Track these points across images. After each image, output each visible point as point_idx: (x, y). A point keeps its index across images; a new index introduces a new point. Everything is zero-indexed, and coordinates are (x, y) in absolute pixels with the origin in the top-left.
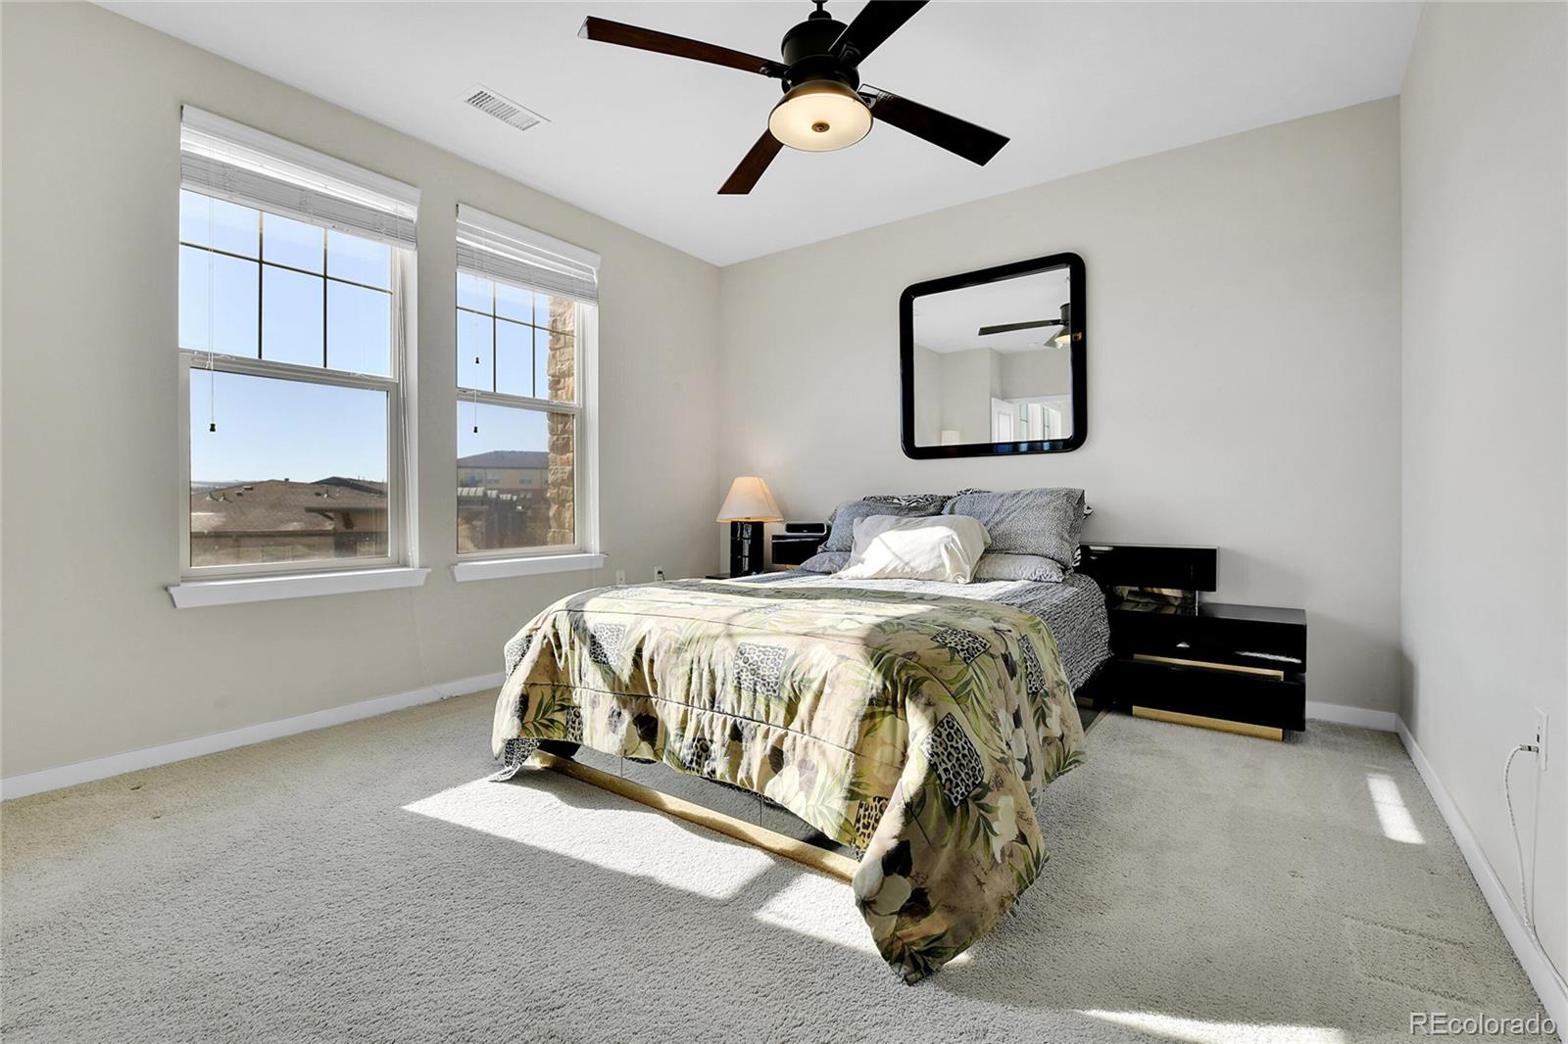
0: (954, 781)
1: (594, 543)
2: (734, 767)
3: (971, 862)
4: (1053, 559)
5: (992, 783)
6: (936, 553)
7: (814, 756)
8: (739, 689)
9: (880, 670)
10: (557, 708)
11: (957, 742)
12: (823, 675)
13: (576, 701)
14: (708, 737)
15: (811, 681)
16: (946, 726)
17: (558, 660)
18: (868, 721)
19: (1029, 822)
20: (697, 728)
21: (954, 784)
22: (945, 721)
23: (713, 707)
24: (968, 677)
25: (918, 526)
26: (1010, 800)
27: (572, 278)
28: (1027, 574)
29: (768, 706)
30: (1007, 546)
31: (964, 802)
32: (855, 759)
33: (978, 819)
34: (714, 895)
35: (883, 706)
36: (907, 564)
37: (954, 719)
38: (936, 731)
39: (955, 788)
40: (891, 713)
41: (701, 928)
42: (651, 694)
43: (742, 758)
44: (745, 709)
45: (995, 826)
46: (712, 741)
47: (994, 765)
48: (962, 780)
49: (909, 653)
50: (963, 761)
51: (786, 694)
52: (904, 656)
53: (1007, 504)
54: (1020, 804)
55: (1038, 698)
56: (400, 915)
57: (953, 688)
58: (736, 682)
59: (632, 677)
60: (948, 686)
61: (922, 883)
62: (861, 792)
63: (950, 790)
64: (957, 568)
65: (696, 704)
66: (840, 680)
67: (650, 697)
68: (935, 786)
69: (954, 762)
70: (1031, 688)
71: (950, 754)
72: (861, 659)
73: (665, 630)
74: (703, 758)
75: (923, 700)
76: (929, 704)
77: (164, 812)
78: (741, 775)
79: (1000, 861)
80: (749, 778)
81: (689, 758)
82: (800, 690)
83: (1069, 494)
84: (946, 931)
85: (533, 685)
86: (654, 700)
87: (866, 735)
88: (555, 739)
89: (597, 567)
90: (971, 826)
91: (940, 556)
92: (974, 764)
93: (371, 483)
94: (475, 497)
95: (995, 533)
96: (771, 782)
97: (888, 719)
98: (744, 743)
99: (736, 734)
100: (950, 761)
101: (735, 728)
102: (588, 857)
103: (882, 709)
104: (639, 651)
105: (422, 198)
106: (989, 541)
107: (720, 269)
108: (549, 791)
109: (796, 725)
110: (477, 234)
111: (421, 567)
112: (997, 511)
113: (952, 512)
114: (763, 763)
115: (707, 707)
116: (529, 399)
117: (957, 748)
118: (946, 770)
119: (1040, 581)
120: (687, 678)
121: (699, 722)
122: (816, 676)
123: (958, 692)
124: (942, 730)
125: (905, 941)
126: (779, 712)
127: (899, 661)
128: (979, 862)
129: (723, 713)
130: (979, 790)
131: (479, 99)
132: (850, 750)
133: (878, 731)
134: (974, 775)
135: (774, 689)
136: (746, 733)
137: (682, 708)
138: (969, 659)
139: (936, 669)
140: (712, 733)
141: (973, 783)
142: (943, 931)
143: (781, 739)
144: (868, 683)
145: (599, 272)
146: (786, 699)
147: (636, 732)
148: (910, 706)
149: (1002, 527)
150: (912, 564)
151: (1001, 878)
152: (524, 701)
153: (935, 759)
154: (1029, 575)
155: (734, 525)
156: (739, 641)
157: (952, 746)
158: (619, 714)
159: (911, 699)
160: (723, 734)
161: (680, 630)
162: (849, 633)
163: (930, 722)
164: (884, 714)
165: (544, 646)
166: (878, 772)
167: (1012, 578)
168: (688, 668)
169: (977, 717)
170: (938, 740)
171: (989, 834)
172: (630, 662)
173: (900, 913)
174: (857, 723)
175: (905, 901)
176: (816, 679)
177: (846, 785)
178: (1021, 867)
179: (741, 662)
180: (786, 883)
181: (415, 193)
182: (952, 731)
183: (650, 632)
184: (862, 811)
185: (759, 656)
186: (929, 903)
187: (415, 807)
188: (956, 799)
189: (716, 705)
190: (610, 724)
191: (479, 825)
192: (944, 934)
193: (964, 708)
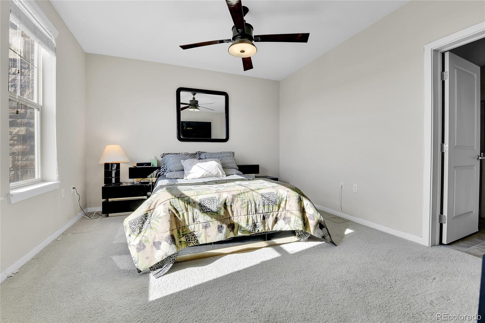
8: (264, 206)
15: (283, 198)
17: (179, 218)
44: (266, 210)
51: (278, 203)
58: (263, 204)
74: (255, 228)
80: (269, 228)
82: (281, 201)
115: (254, 213)
120: (247, 207)
122: (284, 196)
126: (276, 208)
129: (259, 213)
135: (275, 203)
137: (246, 216)
160: (261, 219)
165: (171, 214)
168: (247, 204)
176: (284, 197)
185: (268, 196)
189: (257, 212)
190: (219, 231)
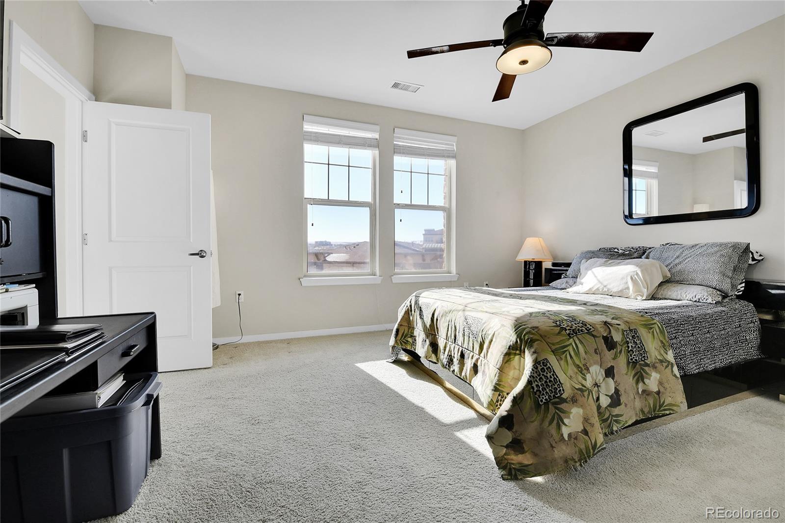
0: (542, 392)
1: (454, 269)
2: (461, 370)
3: (548, 434)
4: (715, 289)
5: (569, 399)
6: (624, 281)
7: (487, 370)
9: (516, 333)
10: (409, 336)
11: (547, 373)
12: (493, 333)
13: (415, 334)
14: (453, 356)
16: (541, 364)
18: (507, 356)
19: (592, 425)
20: (449, 351)
21: (542, 394)
22: (541, 362)
23: (455, 342)
24: (568, 343)
25: (618, 264)
26: (581, 411)
27: (443, 150)
28: (689, 297)
29: (473, 344)
30: (681, 278)
31: (547, 403)
32: (499, 373)
33: (554, 414)
34: (443, 421)
35: (514, 351)
36: (605, 286)
37: (548, 362)
38: (535, 366)
39: (542, 395)
40: (519, 354)
41: (430, 431)
42: (437, 334)
43: (464, 366)
45: (566, 421)
46: (454, 357)
47: (573, 390)
48: (547, 393)
49: (534, 327)
50: (549, 384)
52: (531, 328)
53: (686, 252)
54: (587, 414)
55: (637, 366)
56: (336, 396)
57: (554, 347)
59: (430, 326)
60: (550, 345)
61: (518, 436)
62: (500, 389)
63: (539, 396)
64: (638, 291)
65: (450, 340)
66: (499, 336)
67: (436, 335)
68: (530, 392)
69: (543, 383)
70: (631, 359)
71: (541, 378)
72: (510, 328)
73: (442, 306)
75: (533, 350)
76: (534, 352)
77: (291, 351)
78: (463, 374)
79: (567, 439)
81: (445, 363)
83: (735, 246)
84: (531, 464)
85: (401, 325)
86: (437, 336)
87: (505, 363)
88: (408, 349)
89: (454, 280)
90: (550, 417)
91: (627, 283)
92: (556, 386)
93: (400, 242)
94: (428, 248)
95: (674, 271)
96: (474, 379)
97: (517, 357)
98: (465, 360)
99: (462, 356)
100: (541, 382)
101: (462, 352)
102: (405, 395)
103: (514, 352)
104: (433, 314)
105: (380, 129)
106: (669, 275)
107: (523, 130)
108: (404, 369)
109: (482, 355)
110: (403, 139)
111: (379, 276)
112: (678, 257)
113: (647, 258)
114: (470, 370)
116: (425, 206)
117: (547, 376)
118: (537, 386)
119: (698, 302)
121: (450, 348)
123: (556, 349)
124: (539, 366)
125: (509, 461)
127: (527, 330)
128: (552, 436)
130: (557, 400)
131: (396, 85)
132: (498, 369)
133: (512, 362)
134: (555, 392)
136: (466, 355)
138: (572, 334)
139: (546, 336)
140: (454, 354)
141: (554, 396)
142: (530, 463)
143: (477, 360)
144: (509, 339)
145: (456, 145)
146: (480, 342)
147: (431, 349)
148: (527, 351)
149: (679, 267)
150: (608, 287)
151: (566, 448)
152: (397, 331)
153: (532, 379)
154: (691, 297)
155: (525, 262)
156: (467, 313)
157: (543, 375)
158: (425, 341)
159: (527, 349)
161: (447, 306)
162: (512, 315)
163: (533, 361)
164: (515, 354)
166: (511, 381)
167: (678, 299)
169: (568, 364)
170: (536, 370)
171: (561, 423)
172: (430, 319)
173: (507, 447)
174: (502, 356)
175: (509, 442)
177: (494, 384)
178: (583, 447)
179: (465, 323)
180: (477, 425)
181: (378, 128)
182: (545, 368)
183: (437, 307)
184: (500, 398)
186: (524, 448)
187: (358, 365)
188: (542, 401)
191: (375, 375)
192: (530, 465)
193: (558, 358)
